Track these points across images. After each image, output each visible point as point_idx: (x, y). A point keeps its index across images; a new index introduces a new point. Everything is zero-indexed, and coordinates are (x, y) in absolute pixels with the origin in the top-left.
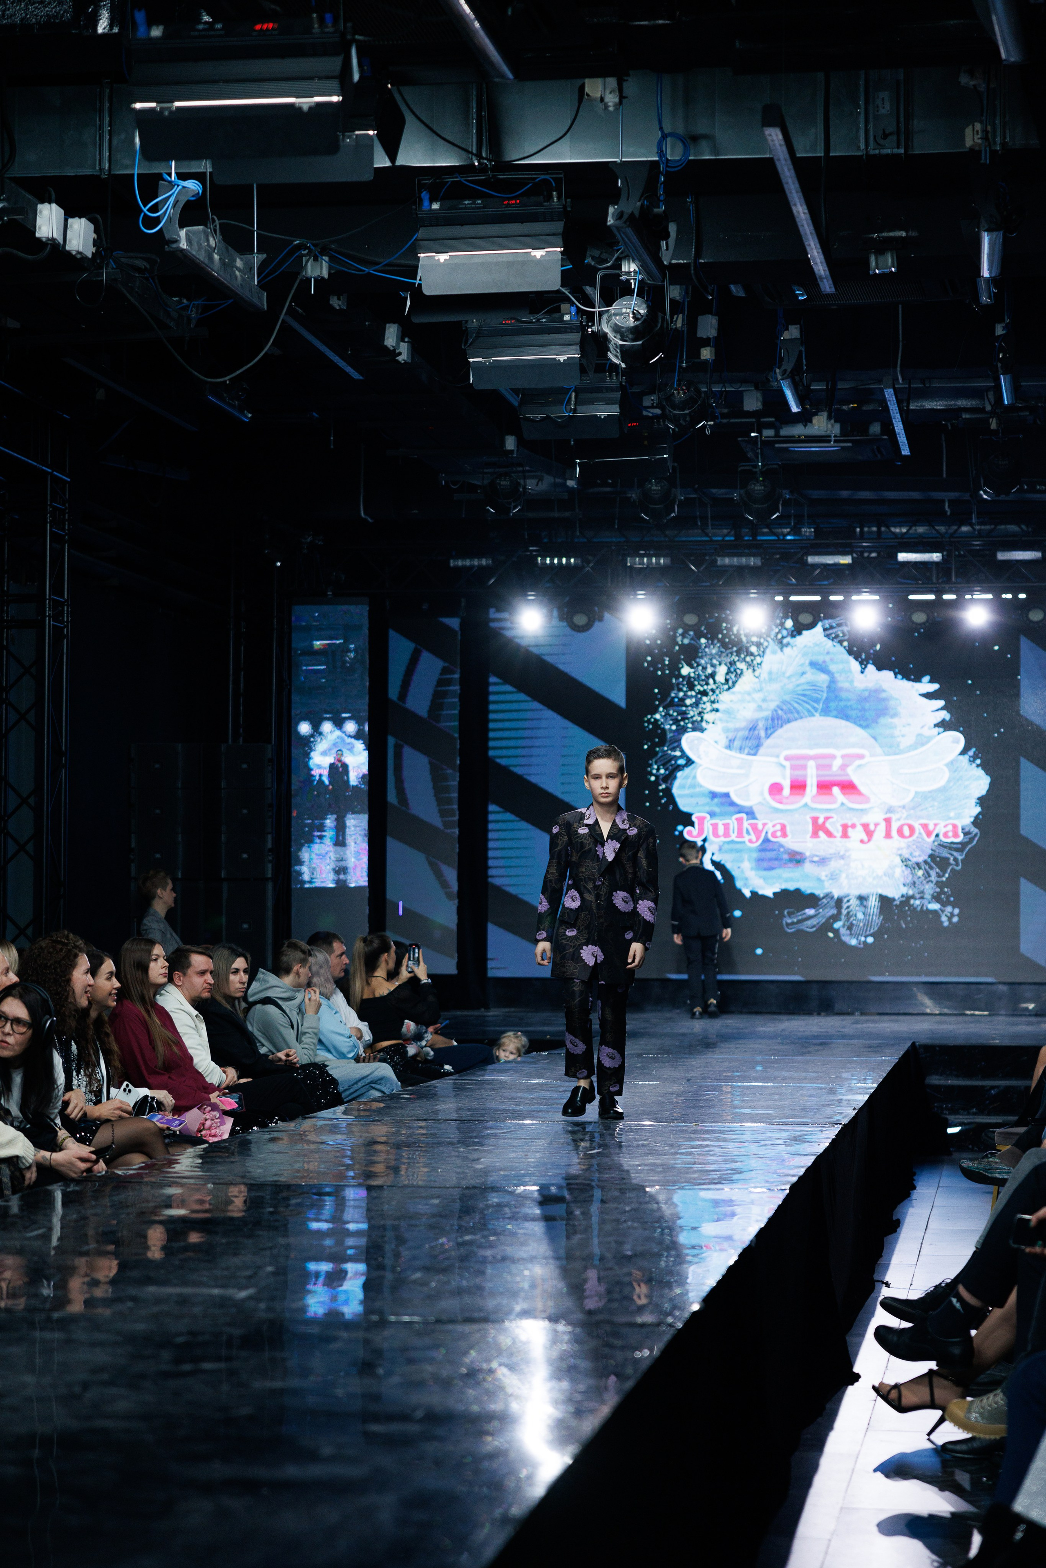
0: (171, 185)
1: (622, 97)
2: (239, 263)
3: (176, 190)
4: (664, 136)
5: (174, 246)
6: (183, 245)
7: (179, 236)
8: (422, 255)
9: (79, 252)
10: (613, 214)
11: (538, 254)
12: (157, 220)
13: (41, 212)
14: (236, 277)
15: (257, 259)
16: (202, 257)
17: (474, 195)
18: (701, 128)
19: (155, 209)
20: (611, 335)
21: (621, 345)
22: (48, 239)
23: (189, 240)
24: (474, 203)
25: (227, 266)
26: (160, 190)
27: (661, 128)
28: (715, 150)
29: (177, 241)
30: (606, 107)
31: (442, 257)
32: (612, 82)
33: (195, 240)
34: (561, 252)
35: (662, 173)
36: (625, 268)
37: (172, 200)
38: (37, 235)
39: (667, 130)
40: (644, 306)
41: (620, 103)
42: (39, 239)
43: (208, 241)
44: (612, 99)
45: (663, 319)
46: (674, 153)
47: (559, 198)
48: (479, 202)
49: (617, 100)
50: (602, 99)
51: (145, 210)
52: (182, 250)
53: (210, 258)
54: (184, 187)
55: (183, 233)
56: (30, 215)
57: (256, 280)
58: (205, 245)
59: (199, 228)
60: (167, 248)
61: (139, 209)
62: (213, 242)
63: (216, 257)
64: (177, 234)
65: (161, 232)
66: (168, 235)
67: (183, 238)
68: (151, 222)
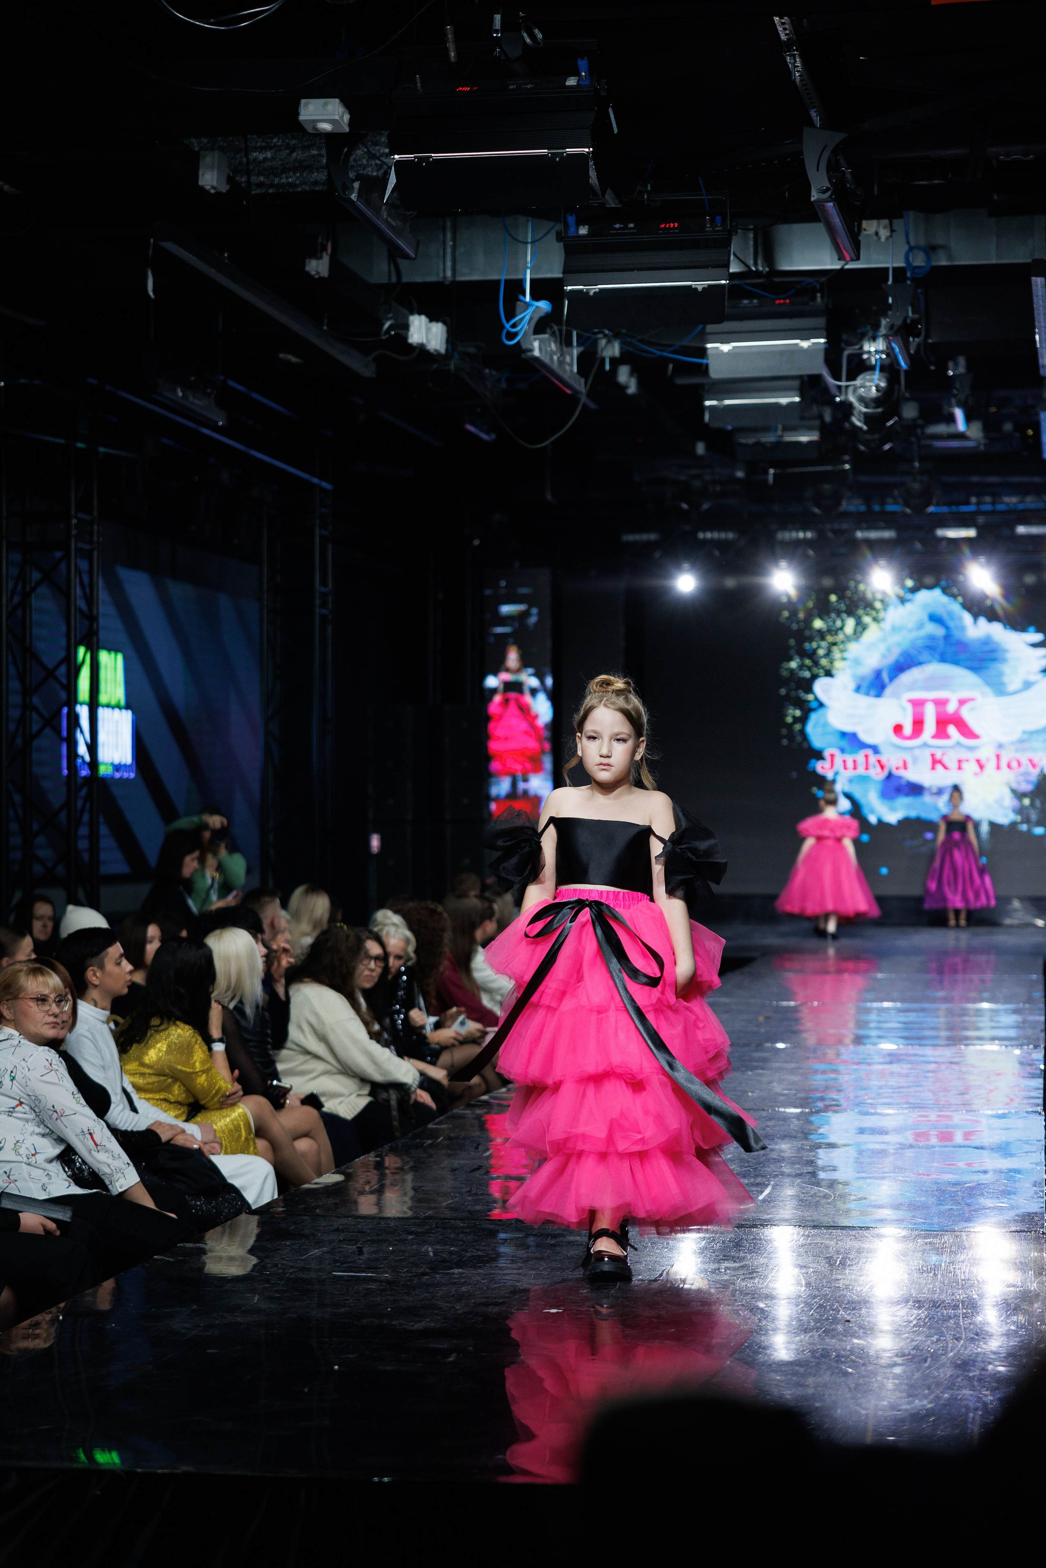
0: (528, 305)
1: (892, 231)
2: (567, 358)
3: (530, 310)
4: (911, 249)
5: (529, 354)
6: (536, 353)
7: (533, 346)
8: (709, 346)
9: (436, 350)
10: (886, 326)
11: (805, 344)
12: (515, 335)
13: (413, 322)
14: (565, 370)
15: (575, 352)
16: (546, 360)
17: (750, 295)
18: (939, 240)
19: (514, 326)
20: (856, 404)
21: (865, 414)
22: (418, 344)
23: (540, 349)
24: (751, 303)
25: (561, 362)
26: (518, 310)
27: (908, 242)
28: (950, 257)
29: (531, 350)
30: (879, 238)
31: (726, 348)
32: (886, 222)
33: (543, 347)
34: (824, 343)
35: (908, 279)
36: (866, 347)
37: (527, 318)
38: (410, 341)
39: (912, 244)
40: (884, 380)
41: (891, 236)
42: (411, 345)
43: (550, 346)
44: (884, 233)
45: (899, 390)
46: (919, 260)
47: (822, 298)
48: (755, 301)
49: (888, 234)
50: (877, 234)
51: (508, 326)
52: (536, 359)
53: (552, 359)
54: (537, 307)
55: (536, 343)
56: (406, 327)
57: (575, 369)
58: (549, 349)
59: (545, 336)
60: (523, 356)
61: (503, 327)
62: (553, 346)
63: (555, 358)
64: (532, 345)
65: (518, 343)
66: (524, 346)
67: (537, 348)
68: (511, 336)
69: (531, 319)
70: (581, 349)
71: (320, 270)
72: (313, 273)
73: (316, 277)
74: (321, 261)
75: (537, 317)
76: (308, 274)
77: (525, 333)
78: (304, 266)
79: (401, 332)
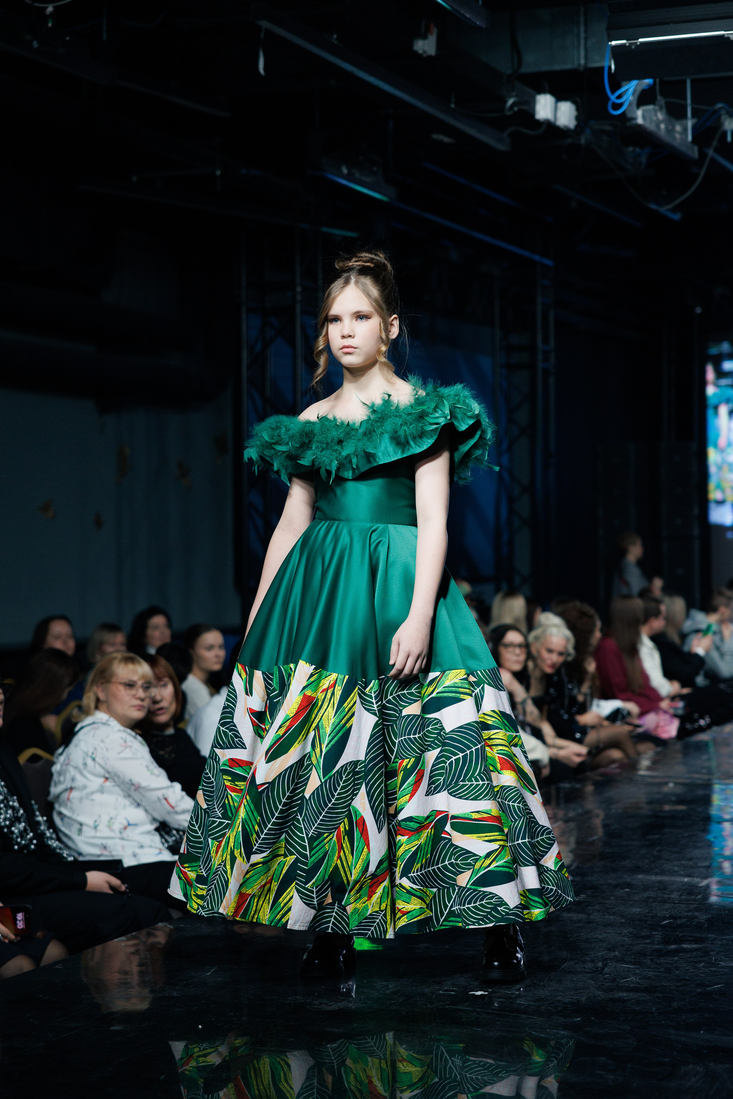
2: (678, 128)
3: (634, 84)
5: (633, 122)
6: (640, 121)
7: (637, 115)
9: (566, 127)
12: (621, 105)
13: (538, 101)
14: (675, 138)
15: (690, 124)
16: (651, 127)
19: (619, 97)
22: (545, 120)
23: (644, 117)
25: (670, 131)
29: (635, 119)
33: (647, 115)
37: (631, 91)
38: (537, 118)
42: (538, 121)
43: (656, 115)
51: (613, 98)
52: (639, 126)
53: (658, 126)
54: (640, 81)
55: (639, 113)
56: (532, 103)
57: (690, 138)
58: (654, 118)
59: (650, 107)
60: (628, 124)
61: (608, 99)
62: (660, 116)
63: (663, 126)
64: (635, 113)
65: (624, 113)
66: (629, 115)
67: (639, 116)
68: (617, 106)
69: (635, 91)
70: (695, 120)
71: (426, 49)
72: (420, 52)
73: (425, 55)
74: (426, 42)
75: (639, 89)
76: (416, 53)
77: (630, 104)
78: (412, 45)
79: (525, 107)
